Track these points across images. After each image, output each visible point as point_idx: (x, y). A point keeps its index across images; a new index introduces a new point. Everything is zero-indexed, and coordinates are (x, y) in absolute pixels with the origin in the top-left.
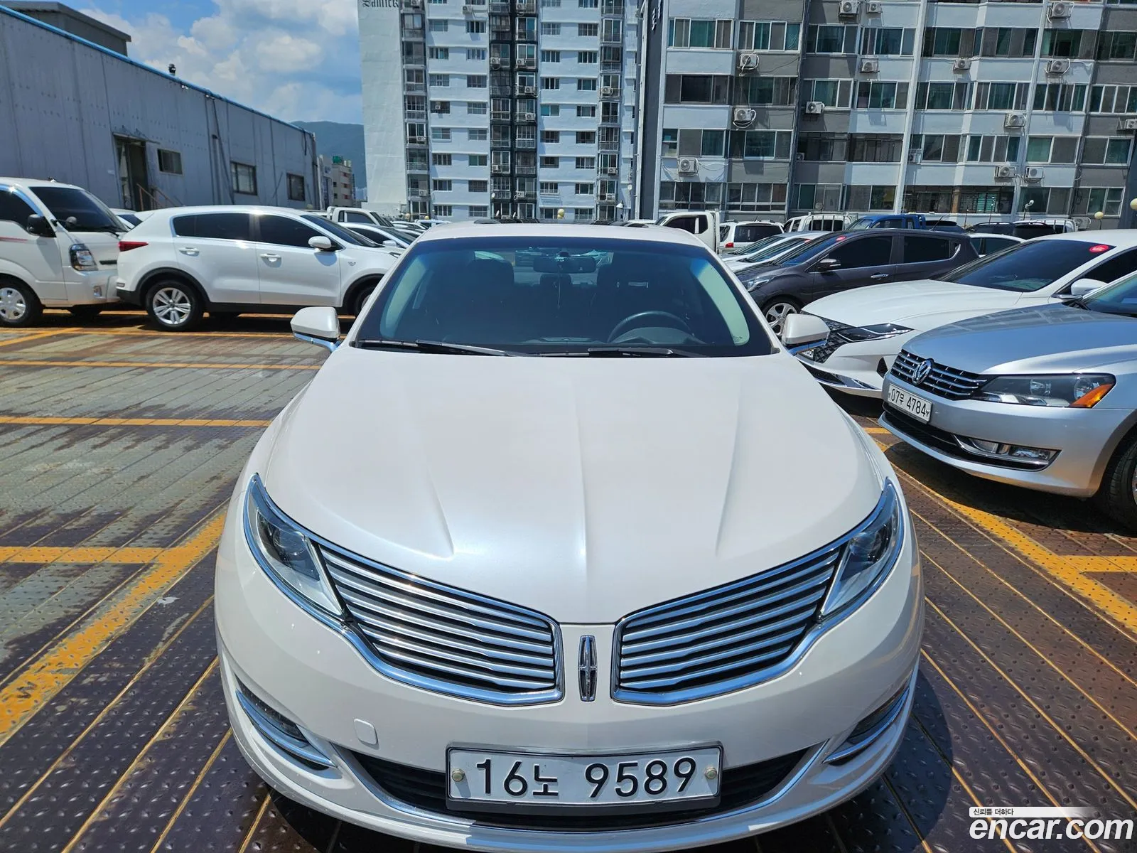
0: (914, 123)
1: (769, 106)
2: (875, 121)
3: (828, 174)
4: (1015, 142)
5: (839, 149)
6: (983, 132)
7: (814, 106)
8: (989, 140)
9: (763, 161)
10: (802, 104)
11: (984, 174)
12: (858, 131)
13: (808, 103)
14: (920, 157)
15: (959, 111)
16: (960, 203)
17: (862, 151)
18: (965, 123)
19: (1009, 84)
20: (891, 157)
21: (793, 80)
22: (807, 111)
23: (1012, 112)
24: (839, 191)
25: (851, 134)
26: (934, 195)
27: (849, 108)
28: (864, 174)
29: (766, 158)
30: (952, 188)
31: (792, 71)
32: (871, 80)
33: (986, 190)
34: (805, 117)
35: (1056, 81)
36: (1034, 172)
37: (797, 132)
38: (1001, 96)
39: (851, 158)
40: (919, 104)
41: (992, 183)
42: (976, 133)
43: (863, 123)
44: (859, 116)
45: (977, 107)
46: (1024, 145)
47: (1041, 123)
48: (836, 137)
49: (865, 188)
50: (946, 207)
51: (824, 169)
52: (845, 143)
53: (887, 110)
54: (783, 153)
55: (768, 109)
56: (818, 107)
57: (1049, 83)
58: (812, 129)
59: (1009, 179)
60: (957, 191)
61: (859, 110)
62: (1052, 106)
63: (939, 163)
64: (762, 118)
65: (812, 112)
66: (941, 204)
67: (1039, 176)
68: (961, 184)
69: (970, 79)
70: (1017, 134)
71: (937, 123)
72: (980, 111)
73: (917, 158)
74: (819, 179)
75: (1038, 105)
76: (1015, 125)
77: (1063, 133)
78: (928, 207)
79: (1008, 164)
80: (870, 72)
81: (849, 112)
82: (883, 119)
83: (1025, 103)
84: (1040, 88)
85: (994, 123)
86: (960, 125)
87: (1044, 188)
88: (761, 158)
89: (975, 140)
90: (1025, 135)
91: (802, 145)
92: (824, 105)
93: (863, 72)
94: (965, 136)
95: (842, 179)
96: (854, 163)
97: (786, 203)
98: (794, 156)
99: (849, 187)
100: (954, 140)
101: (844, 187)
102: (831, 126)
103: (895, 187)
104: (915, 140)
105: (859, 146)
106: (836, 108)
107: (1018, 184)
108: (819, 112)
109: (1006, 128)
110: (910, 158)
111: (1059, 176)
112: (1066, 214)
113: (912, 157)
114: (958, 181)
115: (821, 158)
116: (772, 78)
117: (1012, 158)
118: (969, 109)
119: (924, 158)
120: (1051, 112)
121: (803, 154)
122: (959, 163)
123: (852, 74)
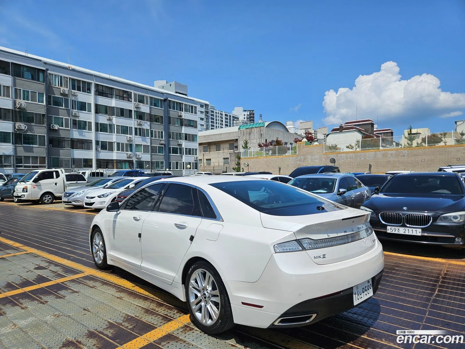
0: (96, 136)
1: (33, 124)
2: (81, 134)
3: (64, 153)
4: (131, 145)
5: (67, 144)
6: (121, 141)
7: (54, 126)
8: (123, 144)
9: (33, 147)
10: (49, 125)
11: (123, 156)
12: (74, 138)
13: (52, 125)
14: (100, 149)
15: (111, 134)
16: (117, 165)
17: (77, 145)
18: (114, 138)
19: (126, 126)
20: (89, 148)
21: (43, 115)
22: (51, 128)
23: (129, 136)
24: (70, 160)
25: (72, 138)
26: (107, 162)
27: (69, 129)
28: (79, 154)
29: (34, 146)
30: (113, 160)
31: (43, 111)
32: (77, 119)
33: (125, 161)
34: (51, 130)
35: (140, 127)
36: (139, 156)
37: (48, 136)
38: (125, 130)
39: (73, 147)
40: (97, 130)
41: (126, 159)
42: (118, 142)
43: (76, 134)
44: (74, 132)
45: (117, 133)
46: (134, 147)
47: (137, 140)
48: (66, 139)
49: (80, 159)
50: (112, 167)
51: (61, 151)
52: (70, 142)
53: (85, 131)
54: (42, 144)
55: (32, 125)
56: (56, 127)
57: (138, 127)
58: (55, 135)
59: (131, 158)
60: (115, 161)
61: (74, 130)
62: (140, 135)
63: (107, 151)
64: (30, 129)
65: (54, 128)
66: (110, 166)
67: (140, 157)
68: (116, 159)
69: (113, 123)
70: (131, 143)
71: (104, 137)
72: (118, 134)
73: (99, 149)
74: (60, 156)
75: (136, 134)
76: (130, 140)
77: (144, 143)
78: (105, 167)
79: (130, 153)
80: (75, 116)
81: (70, 130)
82: (84, 134)
83: (132, 133)
84: (136, 129)
85: (123, 139)
86: (112, 139)
87: (142, 161)
88: (32, 145)
89: (118, 144)
90: (134, 144)
91: (51, 141)
92: (59, 126)
93: (73, 116)
94: (114, 142)
95: (70, 155)
96: (74, 149)
97: (46, 165)
98: (48, 145)
99: (74, 159)
100: (111, 144)
101: (71, 159)
102: (62, 134)
103: (92, 159)
104: (97, 142)
105: (75, 144)
106: (64, 128)
107: (134, 160)
108: (57, 129)
109: (128, 141)
110: (96, 149)
111: (146, 157)
112: (150, 169)
113: (97, 148)
114: (115, 158)
115: (60, 147)
116: (33, 113)
117: (131, 151)
118: (114, 133)
119: (101, 149)
120: (140, 137)
121: (51, 145)
122: (114, 152)
123: (69, 116)
